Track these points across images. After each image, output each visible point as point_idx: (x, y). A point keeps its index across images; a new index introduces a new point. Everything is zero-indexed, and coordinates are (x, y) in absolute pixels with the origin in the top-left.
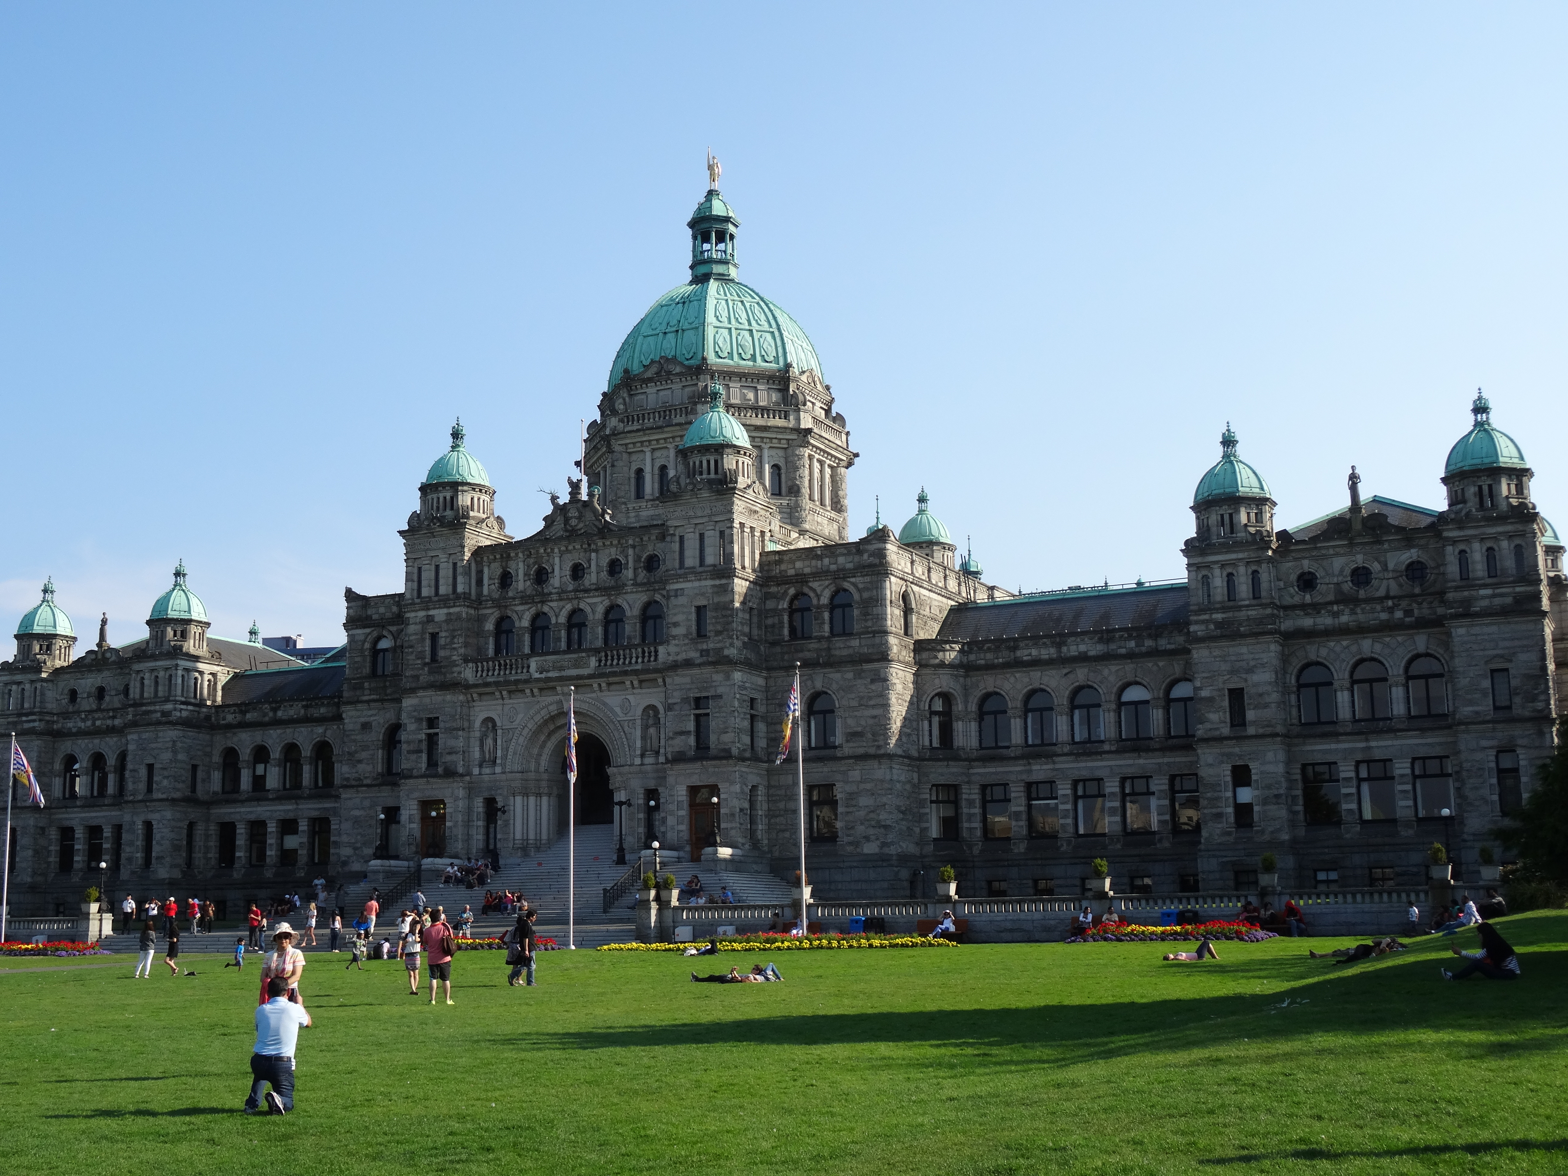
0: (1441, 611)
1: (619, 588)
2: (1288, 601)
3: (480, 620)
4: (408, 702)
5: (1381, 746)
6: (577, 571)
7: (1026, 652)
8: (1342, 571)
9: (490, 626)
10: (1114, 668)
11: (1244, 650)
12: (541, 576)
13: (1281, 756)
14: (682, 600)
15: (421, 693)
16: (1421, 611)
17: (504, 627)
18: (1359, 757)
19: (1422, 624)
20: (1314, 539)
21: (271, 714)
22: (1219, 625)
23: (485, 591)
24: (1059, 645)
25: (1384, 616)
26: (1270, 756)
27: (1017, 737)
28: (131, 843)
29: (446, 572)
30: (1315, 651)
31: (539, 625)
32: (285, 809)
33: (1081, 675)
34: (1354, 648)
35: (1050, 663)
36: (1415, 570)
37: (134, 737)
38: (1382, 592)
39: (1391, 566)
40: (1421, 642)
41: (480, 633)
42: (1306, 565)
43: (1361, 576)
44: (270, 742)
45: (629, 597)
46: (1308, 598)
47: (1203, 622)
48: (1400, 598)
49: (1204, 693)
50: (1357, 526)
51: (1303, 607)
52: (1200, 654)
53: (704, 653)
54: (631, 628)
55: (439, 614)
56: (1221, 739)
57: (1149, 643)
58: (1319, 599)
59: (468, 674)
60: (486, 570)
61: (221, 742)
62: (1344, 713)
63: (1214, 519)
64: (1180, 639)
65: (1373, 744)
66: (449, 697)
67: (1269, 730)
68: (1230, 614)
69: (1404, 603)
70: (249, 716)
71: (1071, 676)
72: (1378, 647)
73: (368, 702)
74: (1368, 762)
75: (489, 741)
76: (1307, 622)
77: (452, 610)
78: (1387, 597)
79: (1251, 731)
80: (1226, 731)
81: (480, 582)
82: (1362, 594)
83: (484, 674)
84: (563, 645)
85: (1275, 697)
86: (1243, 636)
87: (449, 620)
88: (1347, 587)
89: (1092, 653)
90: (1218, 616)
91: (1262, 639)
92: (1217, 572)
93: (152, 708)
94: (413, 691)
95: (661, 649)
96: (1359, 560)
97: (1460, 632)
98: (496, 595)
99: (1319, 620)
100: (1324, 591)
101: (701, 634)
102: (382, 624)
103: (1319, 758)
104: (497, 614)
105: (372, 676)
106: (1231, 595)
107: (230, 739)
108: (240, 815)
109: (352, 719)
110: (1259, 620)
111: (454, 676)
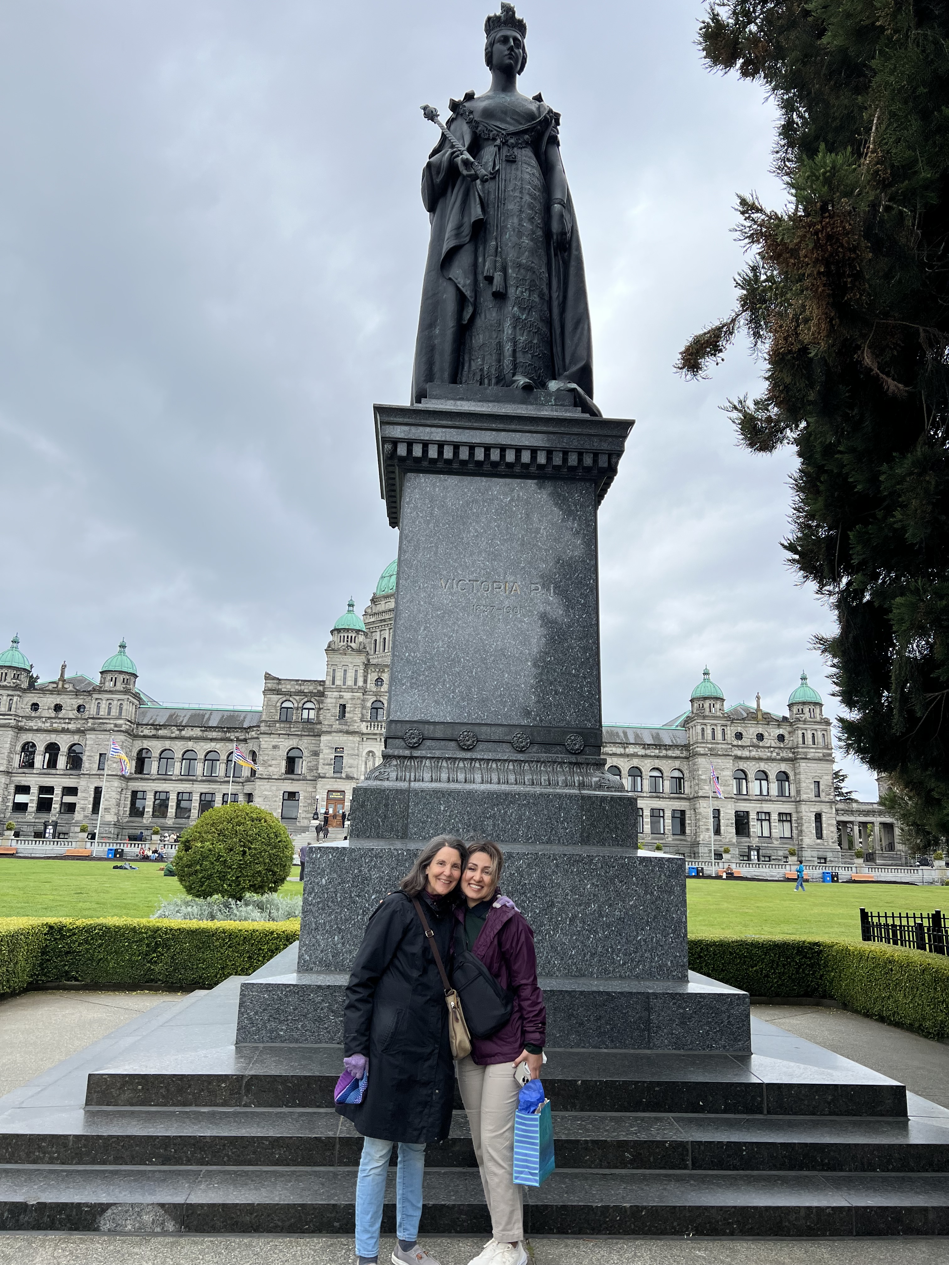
0: (791, 755)
2: (734, 743)
3: (364, 700)
4: (324, 738)
5: (767, 807)
7: (611, 749)
8: (753, 734)
9: (369, 704)
10: (649, 761)
11: (719, 761)
15: (334, 734)
16: (784, 754)
18: (759, 810)
19: (783, 760)
21: (178, 732)
22: (710, 749)
23: (368, 687)
24: (625, 748)
25: (769, 754)
26: (729, 806)
28: (85, 799)
29: (351, 674)
30: (742, 765)
32: (185, 787)
33: (635, 762)
34: (757, 765)
35: (621, 755)
36: (781, 738)
37: (93, 736)
38: (768, 745)
39: (772, 734)
40: (783, 767)
41: (363, 707)
42: (740, 729)
43: (760, 737)
44: (176, 748)
46: (740, 743)
47: (703, 747)
48: (775, 748)
49: (703, 777)
50: (760, 717)
51: (738, 746)
55: (347, 695)
56: (710, 797)
57: (664, 752)
58: (744, 744)
59: (363, 727)
60: (369, 676)
61: (139, 744)
62: (752, 792)
65: (763, 805)
66: (351, 738)
67: (730, 796)
68: (714, 746)
69: (777, 750)
70: (161, 733)
71: (631, 762)
72: (766, 766)
73: (279, 734)
74: (762, 813)
76: (739, 753)
77: (355, 694)
78: (770, 747)
81: (365, 681)
82: (761, 744)
83: (372, 728)
86: (720, 755)
87: (352, 699)
88: (755, 740)
89: (639, 753)
90: (710, 746)
91: (728, 757)
92: (709, 727)
93: (107, 721)
94: (330, 733)
96: (760, 730)
97: (803, 765)
98: (375, 690)
99: (744, 752)
100: (745, 742)
102: (290, 694)
103: (742, 809)
104: (375, 699)
105: (280, 721)
106: (714, 738)
107: (146, 744)
108: (149, 788)
109: (266, 742)
110: (726, 750)
111: (354, 727)
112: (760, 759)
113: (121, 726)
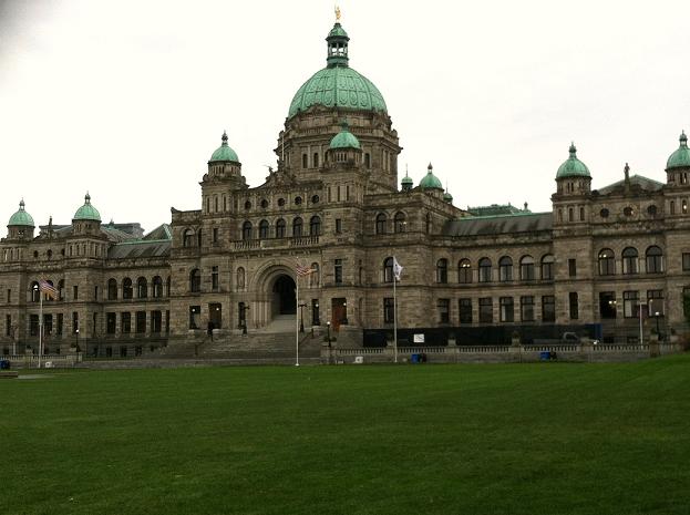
0: (662, 227)
1: (301, 211)
2: (596, 221)
3: (236, 223)
4: (203, 260)
5: (634, 286)
6: (281, 202)
7: (480, 241)
8: (620, 209)
9: (240, 226)
10: (518, 249)
11: (577, 243)
12: (264, 204)
13: (591, 288)
14: (329, 216)
15: (210, 256)
16: (654, 227)
17: (247, 227)
18: (625, 289)
19: (654, 233)
20: (609, 195)
21: (132, 264)
22: (566, 231)
23: (239, 210)
24: (495, 238)
25: (638, 229)
26: (586, 288)
27: (475, 278)
28: (67, 322)
29: (220, 201)
30: (606, 244)
31: (263, 226)
32: (141, 307)
33: (504, 251)
34: (624, 243)
35: (491, 246)
36: (652, 209)
37: (68, 273)
38: (637, 219)
39: (641, 207)
40: (653, 240)
41: (236, 229)
42: (605, 206)
43: (627, 211)
44: (132, 276)
45: (306, 215)
46: (605, 220)
47: (559, 230)
48: (644, 221)
49: (558, 261)
50: (627, 190)
51: (602, 224)
52: (557, 244)
53: (340, 240)
54: (306, 229)
55: (218, 221)
56: (565, 281)
57: (534, 238)
58: (610, 221)
59: (232, 248)
60: (239, 201)
61: (108, 276)
62: (619, 271)
63: (565, 184)
64: (548, 237)
65: (631, 284)
66: (222, 258)
67: (586, 277)
68: (570, 227)
69: (646, 224)
70: (121, 265)
71: (500, 252)
72: (634, 242)
73: (183, 259)
74: (629, 292)
75: (241, 278)
76: (604, 231)
77: (224, 219)
78: (639, 221)
79: (578, 278)
80: (567, 277)
81: (236, 206)
83: (239, 248)
84: (274, 235)
85: (589, 263)
86: (576, 237)
87: (222, 223)
88: (622, 216)
89: (509, 242)
90: (566, 228)
91: (584, 238)
92: (565, 208)
93: (76, 260)
94: (206, 255)
95: (320, 238)
96: (628, 204)
97: (669, 236)
98: (243, 212)
99: (609, 230)
100: (612, 218)
101: (338, 232)
102: (189, 224)
103: (607, 290)
104: (244, 220)
105: (184, 247)
106: (571, 219)
107: (112, 275)
108: (118, 309)
109: (175, 266)
110: (583, 230)
111: (225, 248)
112: (626, 236)
113: (85, 263)
